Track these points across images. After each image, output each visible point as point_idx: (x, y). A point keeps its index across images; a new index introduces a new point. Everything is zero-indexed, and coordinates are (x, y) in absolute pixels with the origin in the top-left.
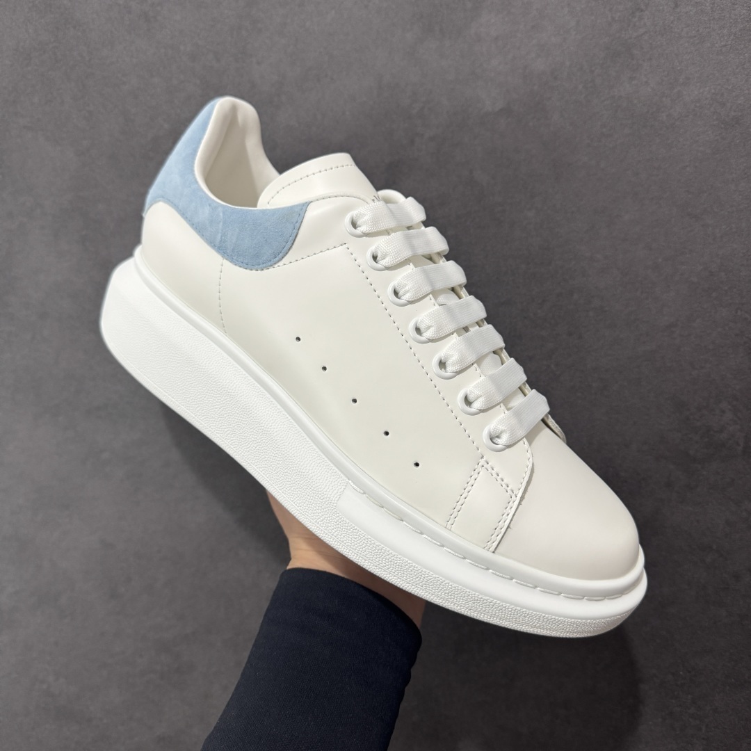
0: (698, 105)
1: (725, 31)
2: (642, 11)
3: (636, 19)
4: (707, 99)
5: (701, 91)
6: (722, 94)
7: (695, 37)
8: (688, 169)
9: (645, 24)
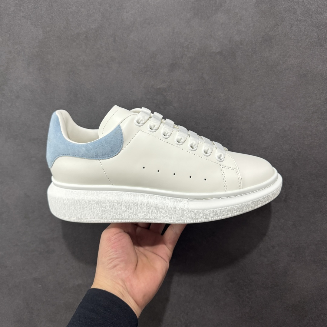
0: (292, 66)
1: (307, 41)
2: (278, 26)
3: (276, 28)
4: (296, 65)
5: (294, 61)
6: (302, 64)
7: (296, 40)
8: (284, 90)
9: (278, 31)
